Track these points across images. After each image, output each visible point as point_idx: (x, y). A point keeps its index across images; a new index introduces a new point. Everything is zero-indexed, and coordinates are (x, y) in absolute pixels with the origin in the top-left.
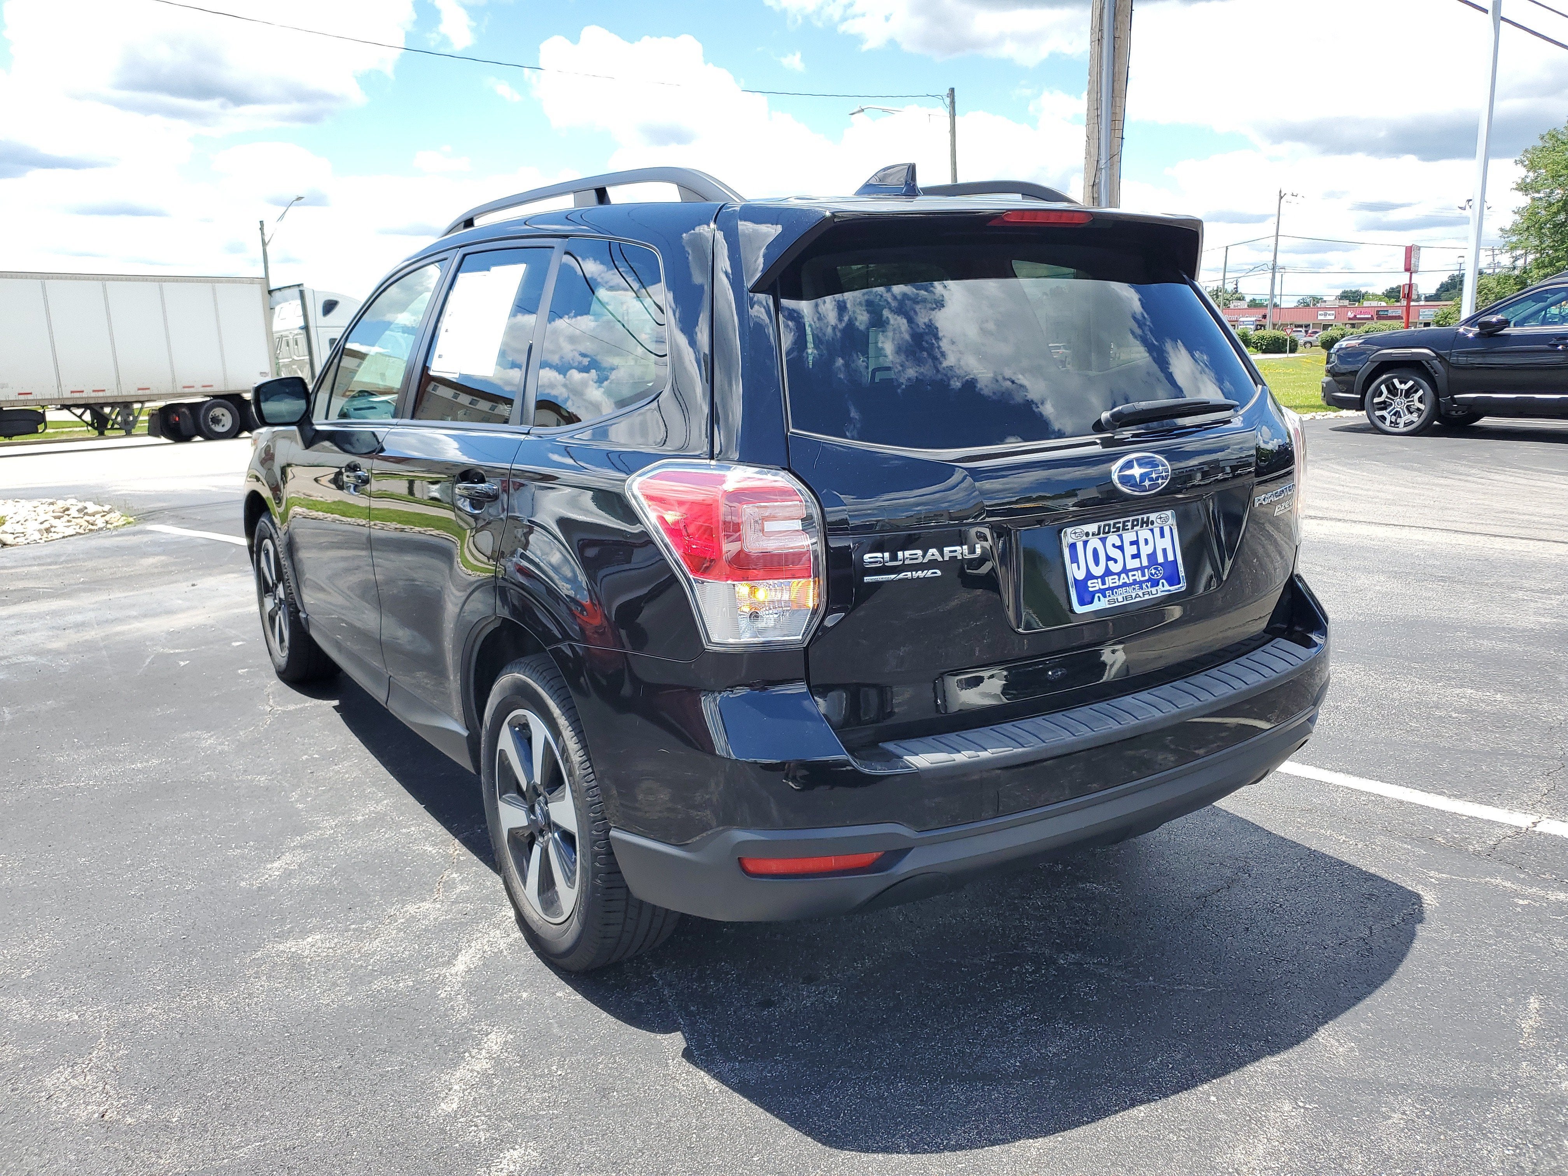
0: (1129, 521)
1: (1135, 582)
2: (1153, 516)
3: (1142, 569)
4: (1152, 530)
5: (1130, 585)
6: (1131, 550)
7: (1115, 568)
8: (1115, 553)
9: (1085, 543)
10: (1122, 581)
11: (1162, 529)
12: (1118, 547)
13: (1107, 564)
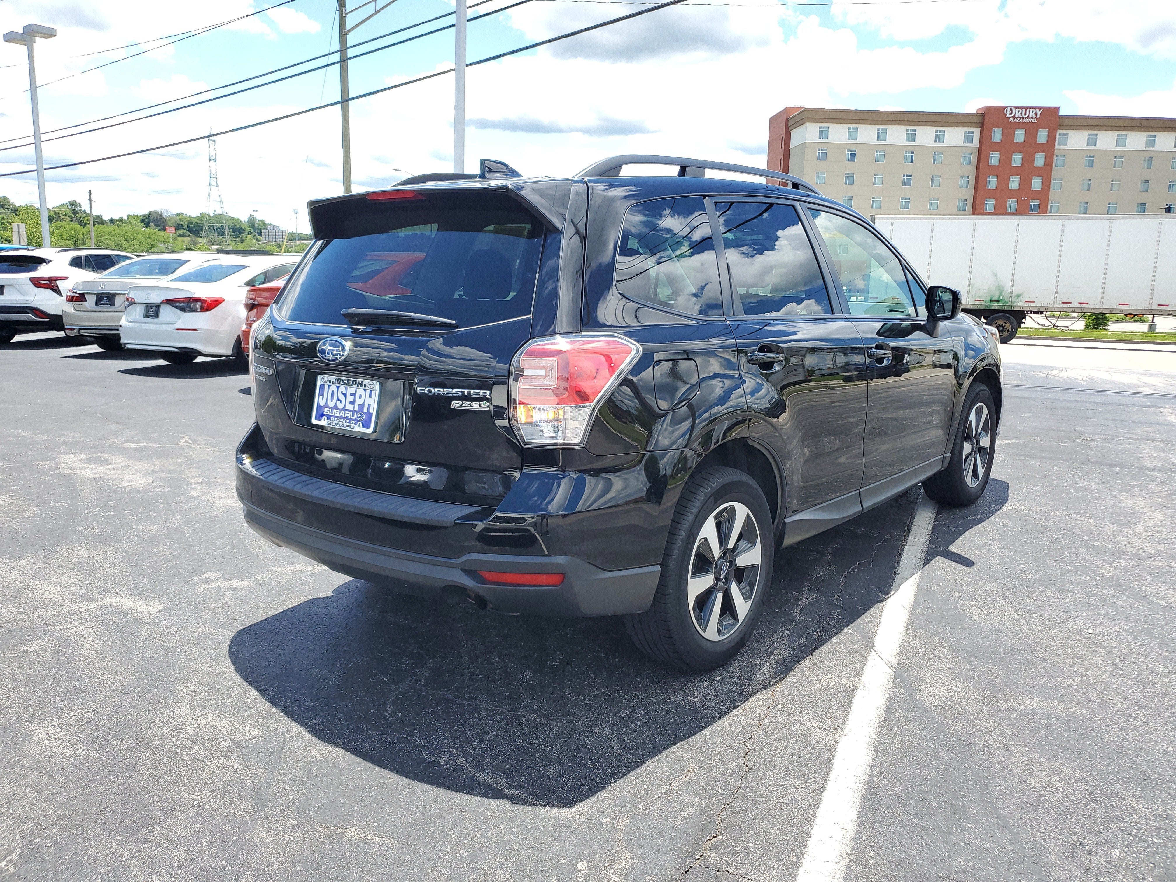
0: (351, 380)
1: (347, 418)
2: (366, 382)
3: (353, 411)
4: (365, 390)
5: (344, 418)
6: (350, 398)
7: (340, 406)
8: (342, 397)
9: (329, 386)
10: (341, 415)
11: (371, 391)
12: (343, 394)
13: (336, 402)
